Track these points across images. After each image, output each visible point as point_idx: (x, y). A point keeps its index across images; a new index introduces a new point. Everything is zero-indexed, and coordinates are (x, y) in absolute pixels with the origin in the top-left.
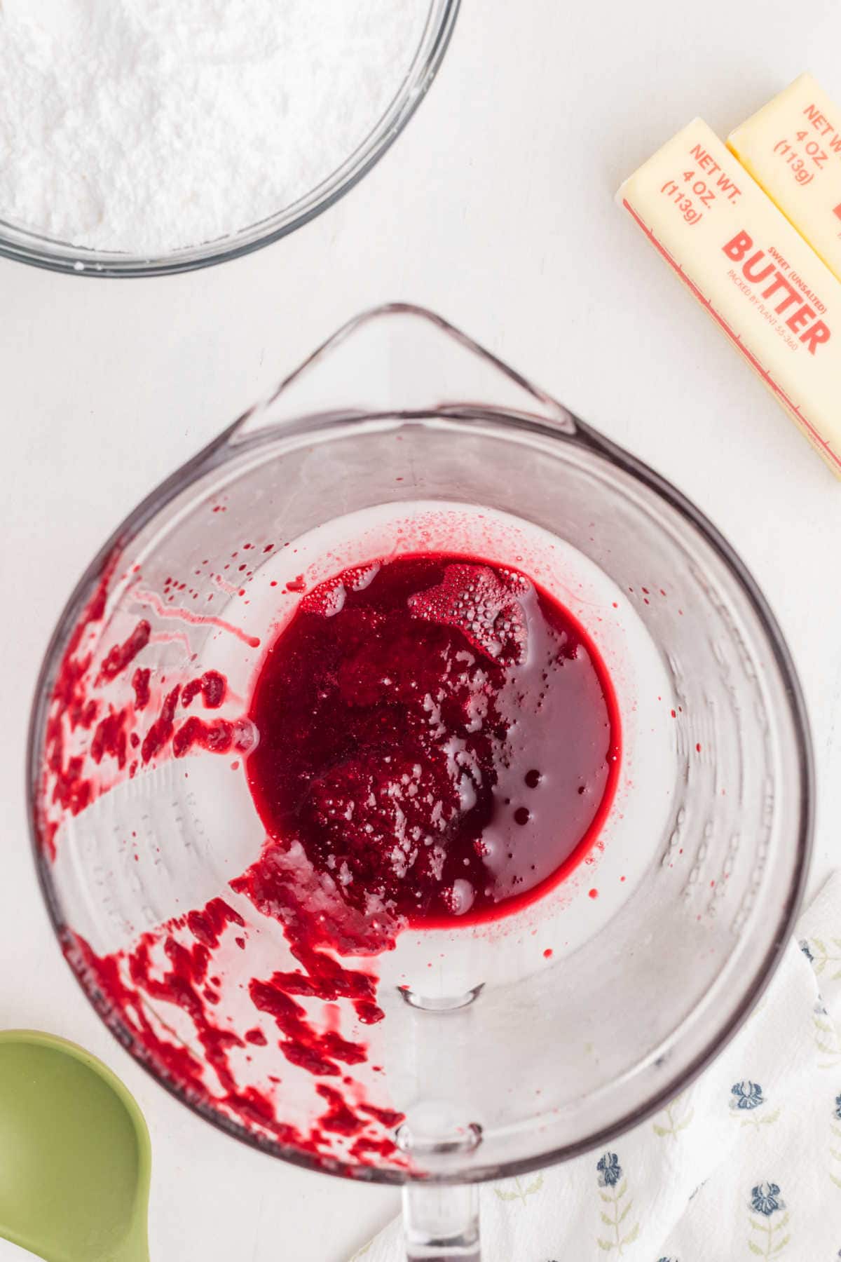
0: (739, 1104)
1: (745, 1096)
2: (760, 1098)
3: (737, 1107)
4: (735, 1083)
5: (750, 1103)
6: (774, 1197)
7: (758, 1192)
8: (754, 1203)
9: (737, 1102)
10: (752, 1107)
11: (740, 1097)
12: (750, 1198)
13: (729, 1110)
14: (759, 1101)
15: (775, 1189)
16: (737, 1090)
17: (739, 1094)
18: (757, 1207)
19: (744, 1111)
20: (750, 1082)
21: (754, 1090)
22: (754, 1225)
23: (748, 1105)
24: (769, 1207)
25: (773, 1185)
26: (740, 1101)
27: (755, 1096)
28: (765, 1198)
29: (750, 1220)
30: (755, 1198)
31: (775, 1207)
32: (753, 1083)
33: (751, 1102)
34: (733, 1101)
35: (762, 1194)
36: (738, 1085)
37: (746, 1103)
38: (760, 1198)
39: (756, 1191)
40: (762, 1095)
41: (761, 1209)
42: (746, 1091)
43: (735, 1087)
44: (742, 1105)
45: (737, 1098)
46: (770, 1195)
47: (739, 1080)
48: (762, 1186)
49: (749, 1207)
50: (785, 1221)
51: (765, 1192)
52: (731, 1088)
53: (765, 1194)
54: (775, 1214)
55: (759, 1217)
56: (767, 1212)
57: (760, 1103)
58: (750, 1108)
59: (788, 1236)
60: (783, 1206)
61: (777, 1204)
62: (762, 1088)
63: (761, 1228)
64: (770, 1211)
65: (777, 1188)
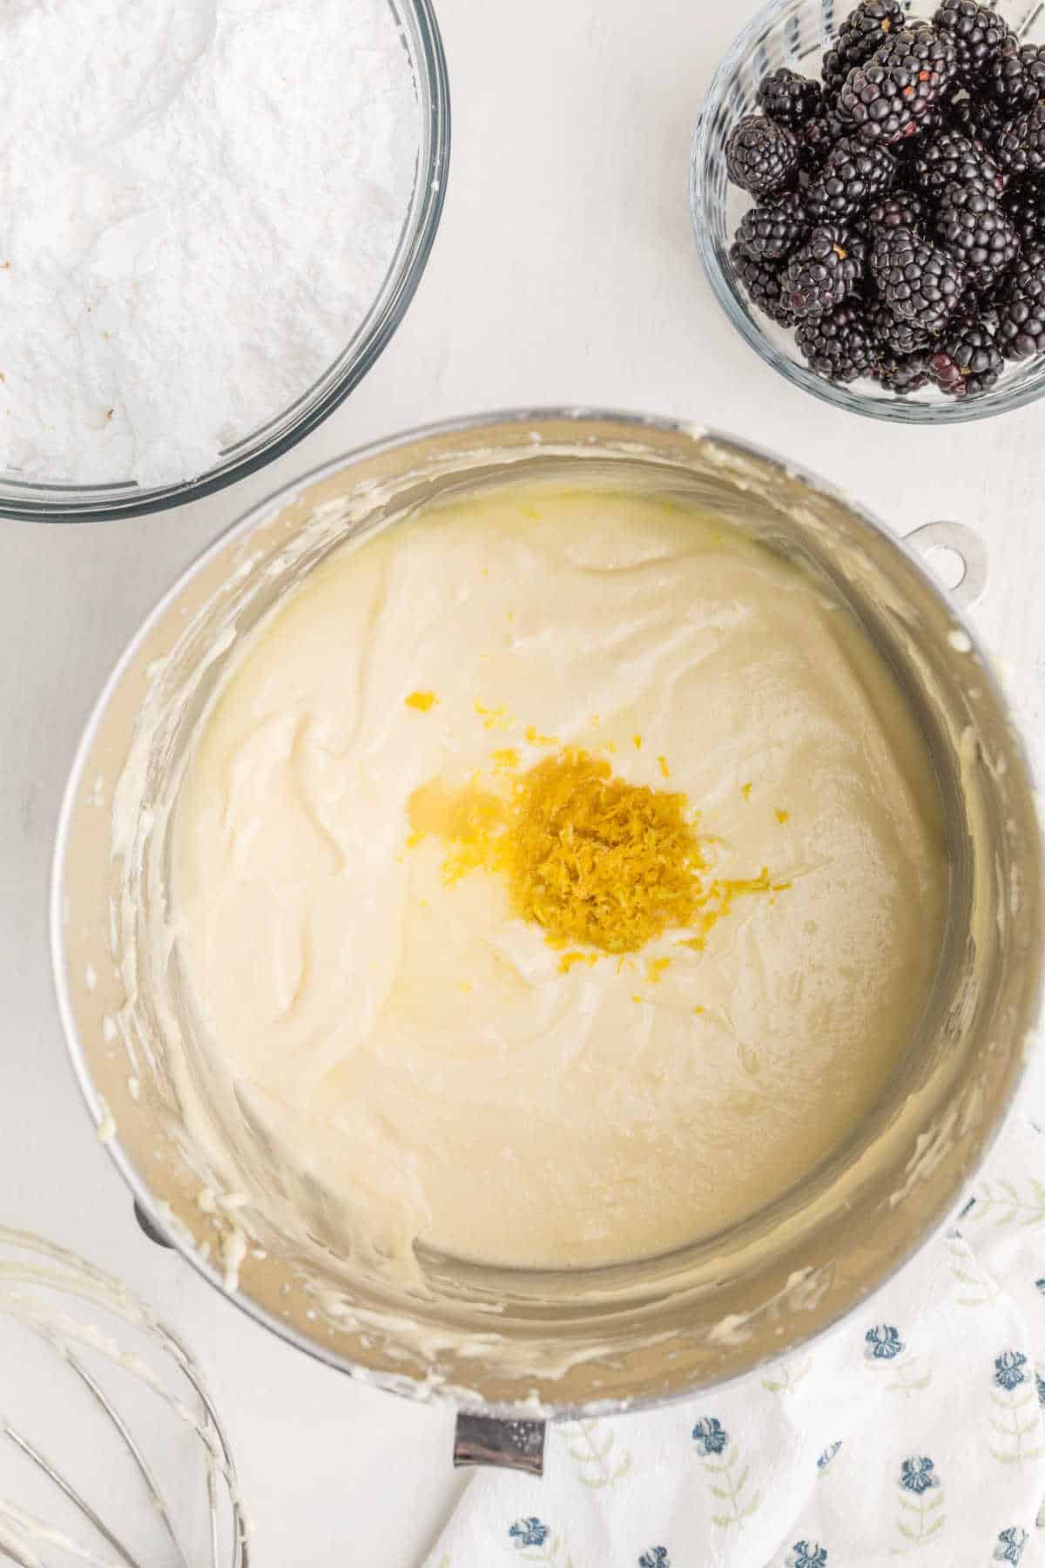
0: (875, 1353)
1: (880, 1342)
2: (897, 1344)
3: (873, 1356)
4: (868, 1329)
5: (887, 1351)
6: (927, 1472)
7: (909, 1466)
8: (904, 1479)
9: (872, 1350)
10: (889, 1356)
11: (876, 1343)
12: (900, 1473)
13: (865, 1361)
14: (896, 1346)
15: (928, 1464)
16: (871, 1336)
17: (874, 1341)
18: (907, 1484)
19: (881, 1362)
20: (885, 1327)
21: (890, 1334)
22: (904, 1505)
23: (885, 1352)
24: (922, 1485)
25: (926, 1459)
26: (877, 1347)
27: (892, 1339)
28: (916, 1474)
29: (900, 1499)
30: (905, 1474)
31: (928, 1484)
32: (888, 1326)
33: (891, 1351)
34: (867, 1351)
35: (913, 1469)
36: (872, 1331)
37: (882, 1349)
38: (910, 1474)
39: (906, 1466)
40: (901, 1339)
41: (913, 1487)
42: (882, 1336)
43: (868, 1333)
44: (878, 1354)
45: (872, 1347)
46: (922, 1470)
47: (872, 1326)
48: (913, 1459)
49: (899, 1483)
50: (940, 1500)
51: (917, 1467)
52: (865, 1335)
53: (917, 1470)
54: (928, 1492)
55: (910, 1496)
56: (920, 1490)
57: (899, 1349)
58: (887, 1357)
59: (943, 1517)
60: (938, 1483)
61: (931, 1481)
62: (899, 1331)
63: (913, 1508)
64: (923, 1489)
65: (930, 1462)
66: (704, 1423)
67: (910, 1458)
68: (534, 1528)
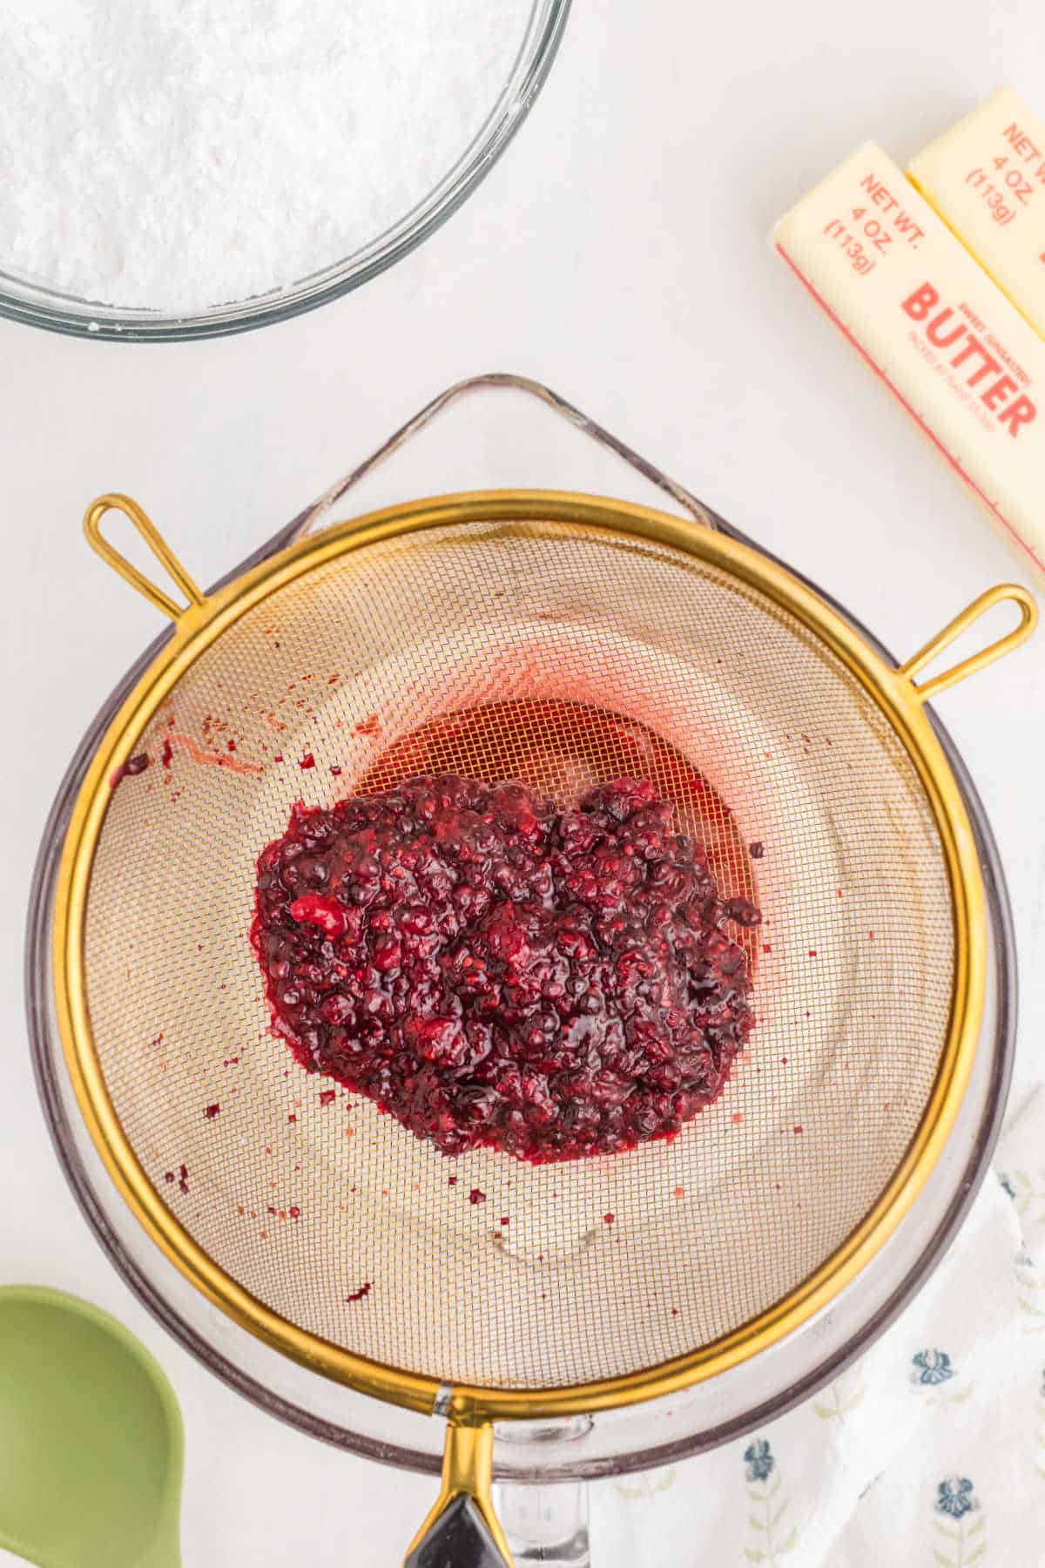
0: (922, 1379)
1: (929, 1368)
2: (948, 1371)
3: (920, 1382)
4: (917, 1353)
5: (936, 1377)
6: (966, 1495)
7: (947, 1488)
8: (940, 1503)
9: (919, 1374)
10: (938, 1382)
11: (923, 1370)
12: (936, 1497)
13: (909, 1386)
14: (947, 1374)
15: (967, 1486)
16: (919, 1360)
17: (922, 1366)
18: (944, 1507)
19: (928, 1388)
20: (935, 1352)
21: (941, 1361)
22: (941, 1529)
23: (933, 1379)
24: (960, 1508)
25: (965, 1480)
26: (924, 1372)
27: (942, 1368)
28: (954, 1496)
29: (936, 1523)
30: (941, 1496)
31: (967, 1508)
32: (939, 1352)
34: (914, 1374)
35: (950, 1491)
36: (920, 1355)
37: (930, 1377)
38: (947, 1496)
39: (942, 1488)
40: (952, 1367)
41: (950, 1510)
42: (931, 1361)
43: (917, 1357)
44: (926, 1380)
45: (919, 1372)
46: (960, 1492)
47: (921, 1348)
48: (951, 1481)
49: (934, 1507)
50: (979, 1524)
51: (955, 1489)
52: (912, 1357)
53: (955, 1492)
54: (967, 1515)
55: (947, 1520)
56: (958, 1514)
57: (949, 1377)
58: (935, 1383)
59: (984, 1545)
60: (978, 1506)
61: (969, 1504)
62: (951, 1359)
63: (950, 1534)
64: (962, 1513)
65: (970, 1483)
67: (948, 1479)
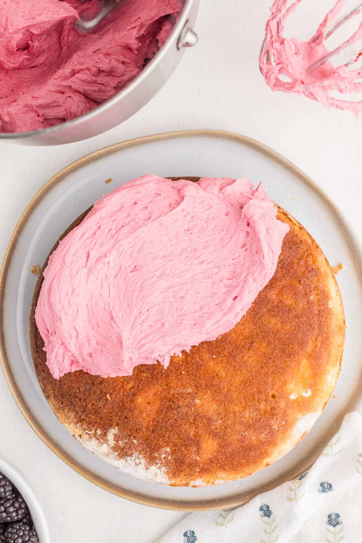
0: (322, 491)
6: (337, 519)
8: (329, 521)
12: (327, 519)
14: (331, 490)
15: (338, 516)
17: (323, 486)
18: (330, 523)
22: (329, 531)
24: (335, 524)
25: (337, 514)
28: (333, 520)
29: (327, 529)
30: (329, 519)
31: (338, 523)
32: (328, 483)
35: (332, 518)
38: (331, 519)
39: (329, 516)
40: (332, 488)
41: (332, 524)
44: (324, 491)
45: (321, 488)
46: (335, 518)
48: (332, 514)
49: (327, 523)
50: (342, 529)
51: (334, 517)
53: (334, 518)
54: (338, 526)
55: (331, 528)
56: (334, 526)
59: (343, 536)
60: (341, 523)
61: (339, 522)
63: (332, 533)
64: (336, 525)
65: (339, 515)
66: (264, 506)
67: (331, 514)
68: (192, 536)
